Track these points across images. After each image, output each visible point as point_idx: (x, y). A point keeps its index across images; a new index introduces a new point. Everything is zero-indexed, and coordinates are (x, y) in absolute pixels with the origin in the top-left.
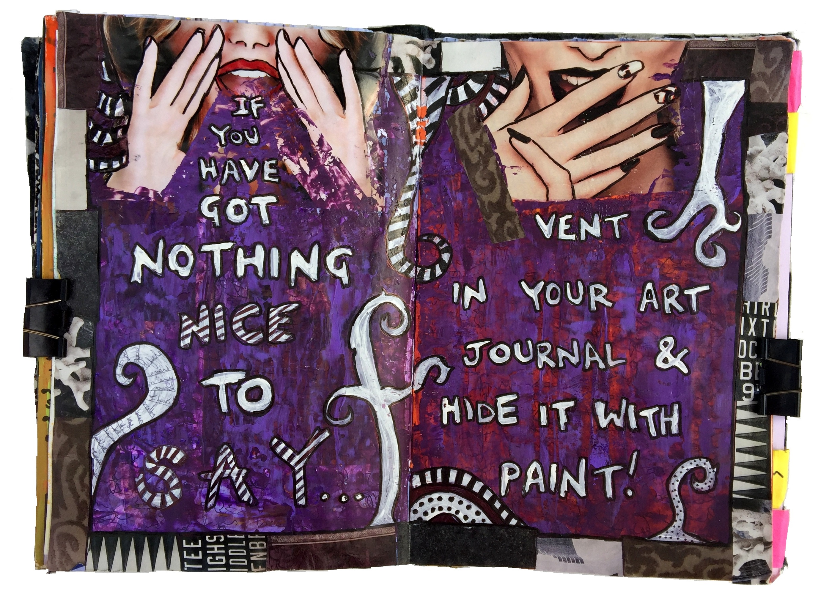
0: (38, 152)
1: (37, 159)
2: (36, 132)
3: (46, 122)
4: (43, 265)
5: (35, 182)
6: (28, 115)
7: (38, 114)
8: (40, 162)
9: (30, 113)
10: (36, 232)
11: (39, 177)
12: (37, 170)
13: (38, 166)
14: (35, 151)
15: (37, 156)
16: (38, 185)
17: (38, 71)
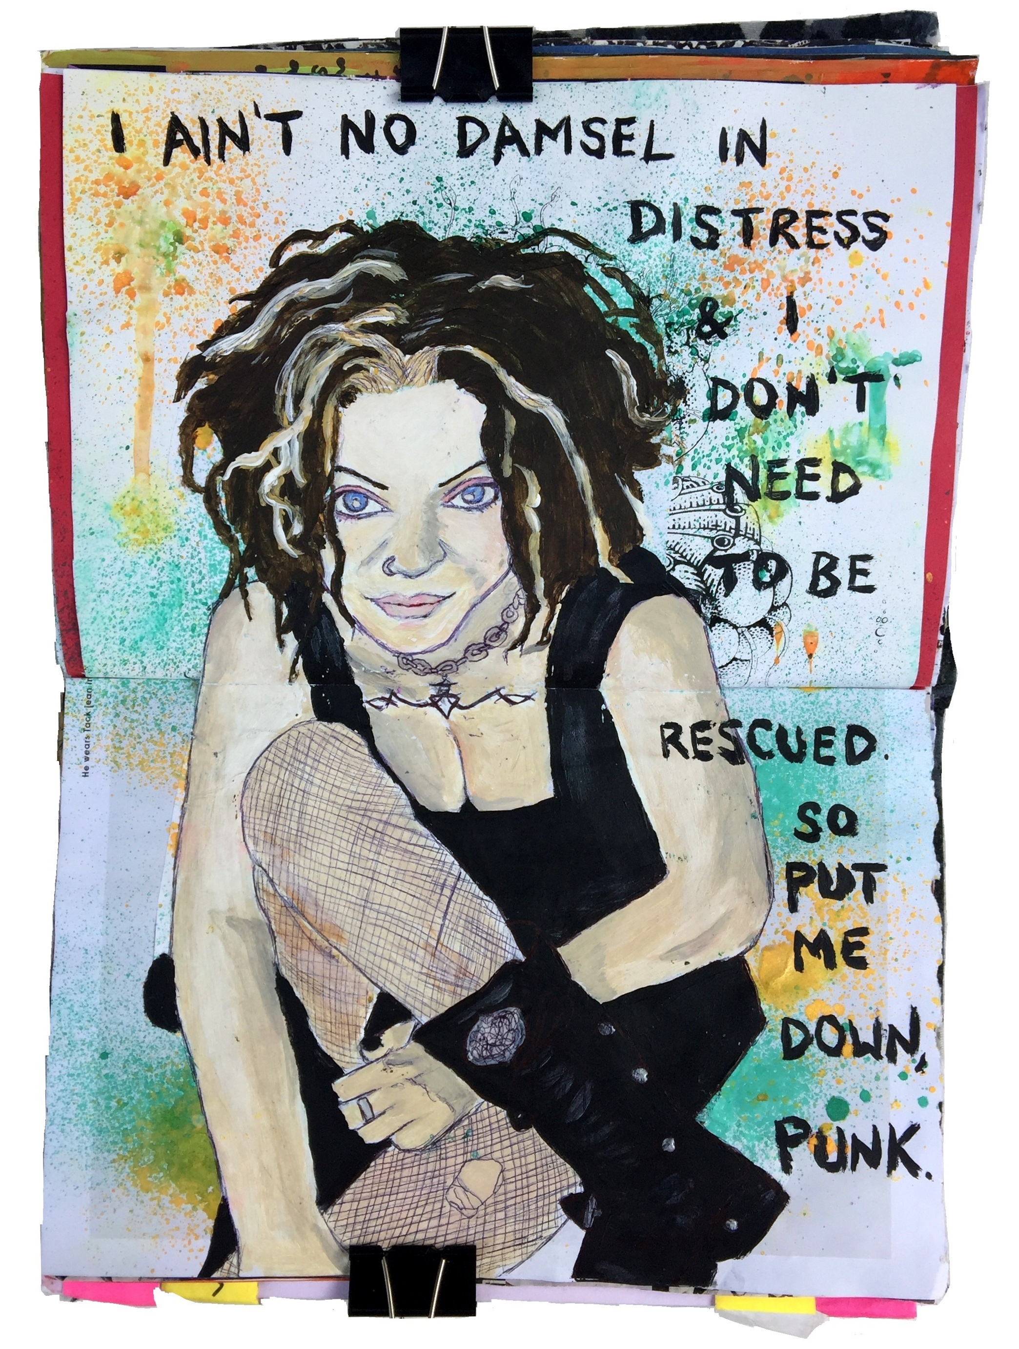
0: (746, 44)
1: (733, 43)
2: (779, 41)
3: (798, 61)
4: (556, 58)
5: (694, 40)
6: (807, 24)
7: (809, 45)
8: (728, 52)
9: (811, 27)
10: (611, 43)
11: (703, 47)
12: (715, 43)
13: (721, 46)
14: (747, 41)
15: (739, 43)
16: (690, 46)
17: (883, 43)
